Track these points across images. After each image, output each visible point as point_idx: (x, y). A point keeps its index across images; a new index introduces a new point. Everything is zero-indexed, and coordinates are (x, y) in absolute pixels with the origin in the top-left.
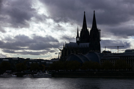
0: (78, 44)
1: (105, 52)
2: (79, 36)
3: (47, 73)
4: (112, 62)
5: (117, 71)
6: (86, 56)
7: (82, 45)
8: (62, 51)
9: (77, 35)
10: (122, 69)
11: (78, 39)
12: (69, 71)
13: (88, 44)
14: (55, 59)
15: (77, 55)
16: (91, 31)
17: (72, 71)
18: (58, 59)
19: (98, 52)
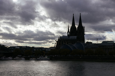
0: (69, 37)
1: (87, 42)
2: (70, 31)
3: (46, 57)
4: (93, 50)
5: (96, 56)
6: (74, 45)
7: (71, 37)
8: (57, 42)
9: (68, 30)
10: (100, 55)
11: (69, 34)
12: (62, 56)
13: (76, 37)
14: (52, 47)
15: (68, 45)
16: (78, 28)
17: (64, 56)
18: (55, 47)
19: (83, 43)
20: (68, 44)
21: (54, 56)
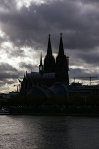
0: (42, 75)
1: (74, 84)
2: (43, 64)
3: (3, 110)
4: (83, 97)
5: (89, 107)
6: (51, 88)
7: (46, 75)
8: (22, 83)
9: (40, 62)
10: (95, 106)
11: (41, 69)
12: (30, 107)
13: (53, 74)
14: (13, 92)
15: (40, 88)
16: (57, 58)
17: (34, 106)
18: (17, 92)
19: (66, 84)
20: (40, 86)
21: (16, 108)
